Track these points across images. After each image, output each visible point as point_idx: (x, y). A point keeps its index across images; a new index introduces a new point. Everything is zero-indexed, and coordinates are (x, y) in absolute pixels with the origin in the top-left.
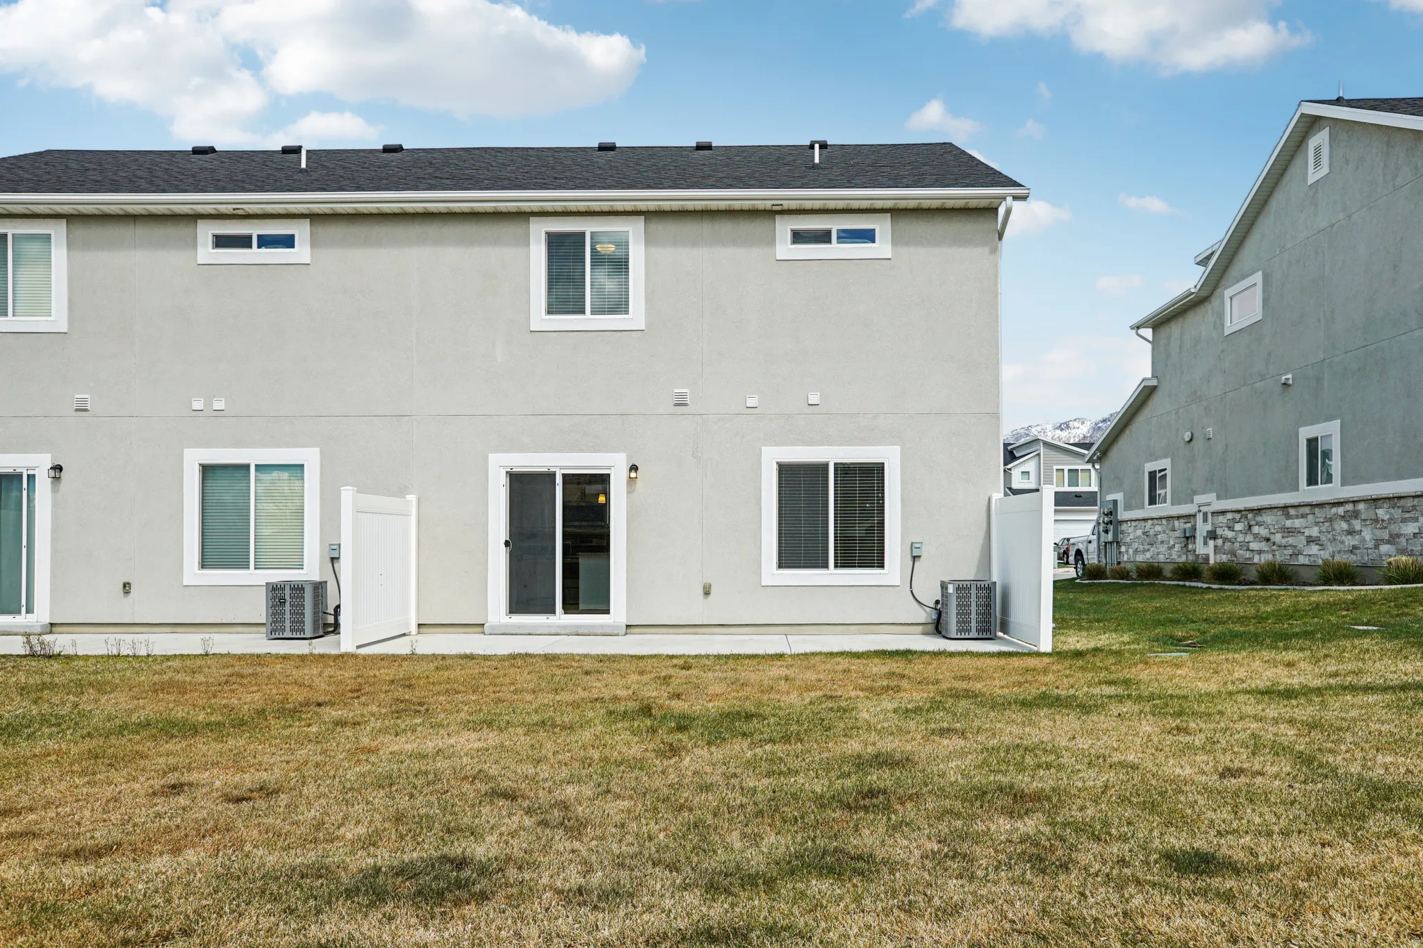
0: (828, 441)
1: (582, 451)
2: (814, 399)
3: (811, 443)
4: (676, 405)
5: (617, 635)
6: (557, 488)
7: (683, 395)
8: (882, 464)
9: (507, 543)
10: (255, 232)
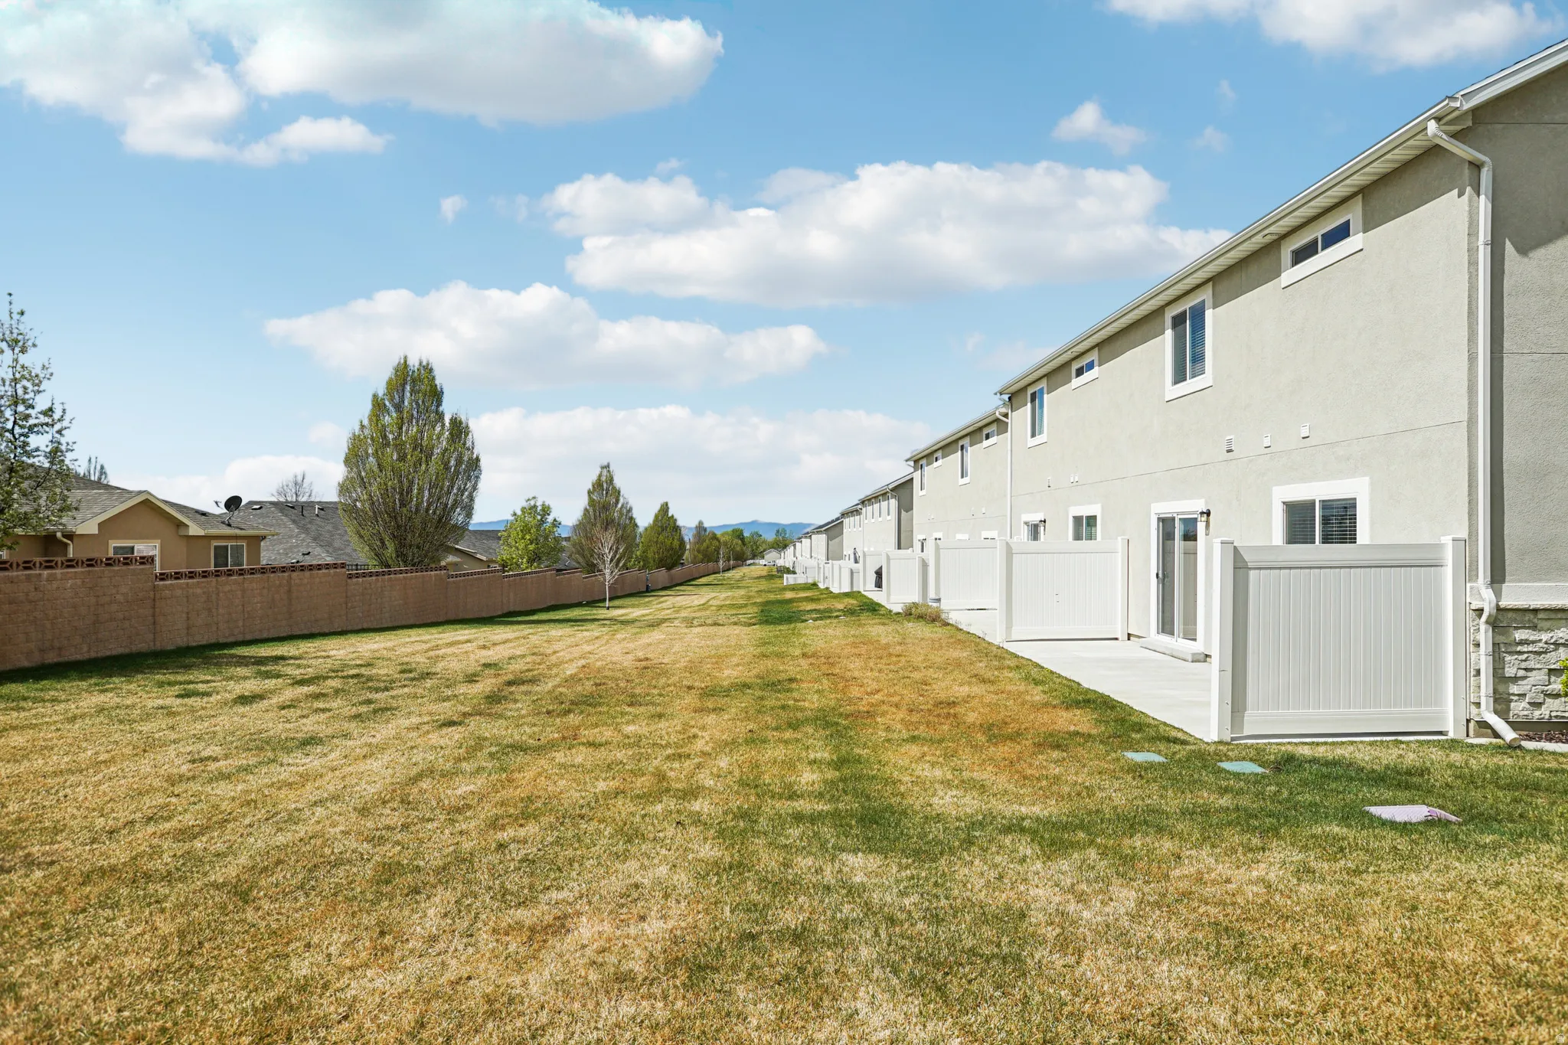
0: (1315, 477)
1: (1186, 499)
2: (1305, 432)
3: (1303, 481)
4: (1228, 451)
6: (1177, 529)
7: (1230, 441)
8: (1355, 499)
9: (1157, 575)
10: (1085, 363)
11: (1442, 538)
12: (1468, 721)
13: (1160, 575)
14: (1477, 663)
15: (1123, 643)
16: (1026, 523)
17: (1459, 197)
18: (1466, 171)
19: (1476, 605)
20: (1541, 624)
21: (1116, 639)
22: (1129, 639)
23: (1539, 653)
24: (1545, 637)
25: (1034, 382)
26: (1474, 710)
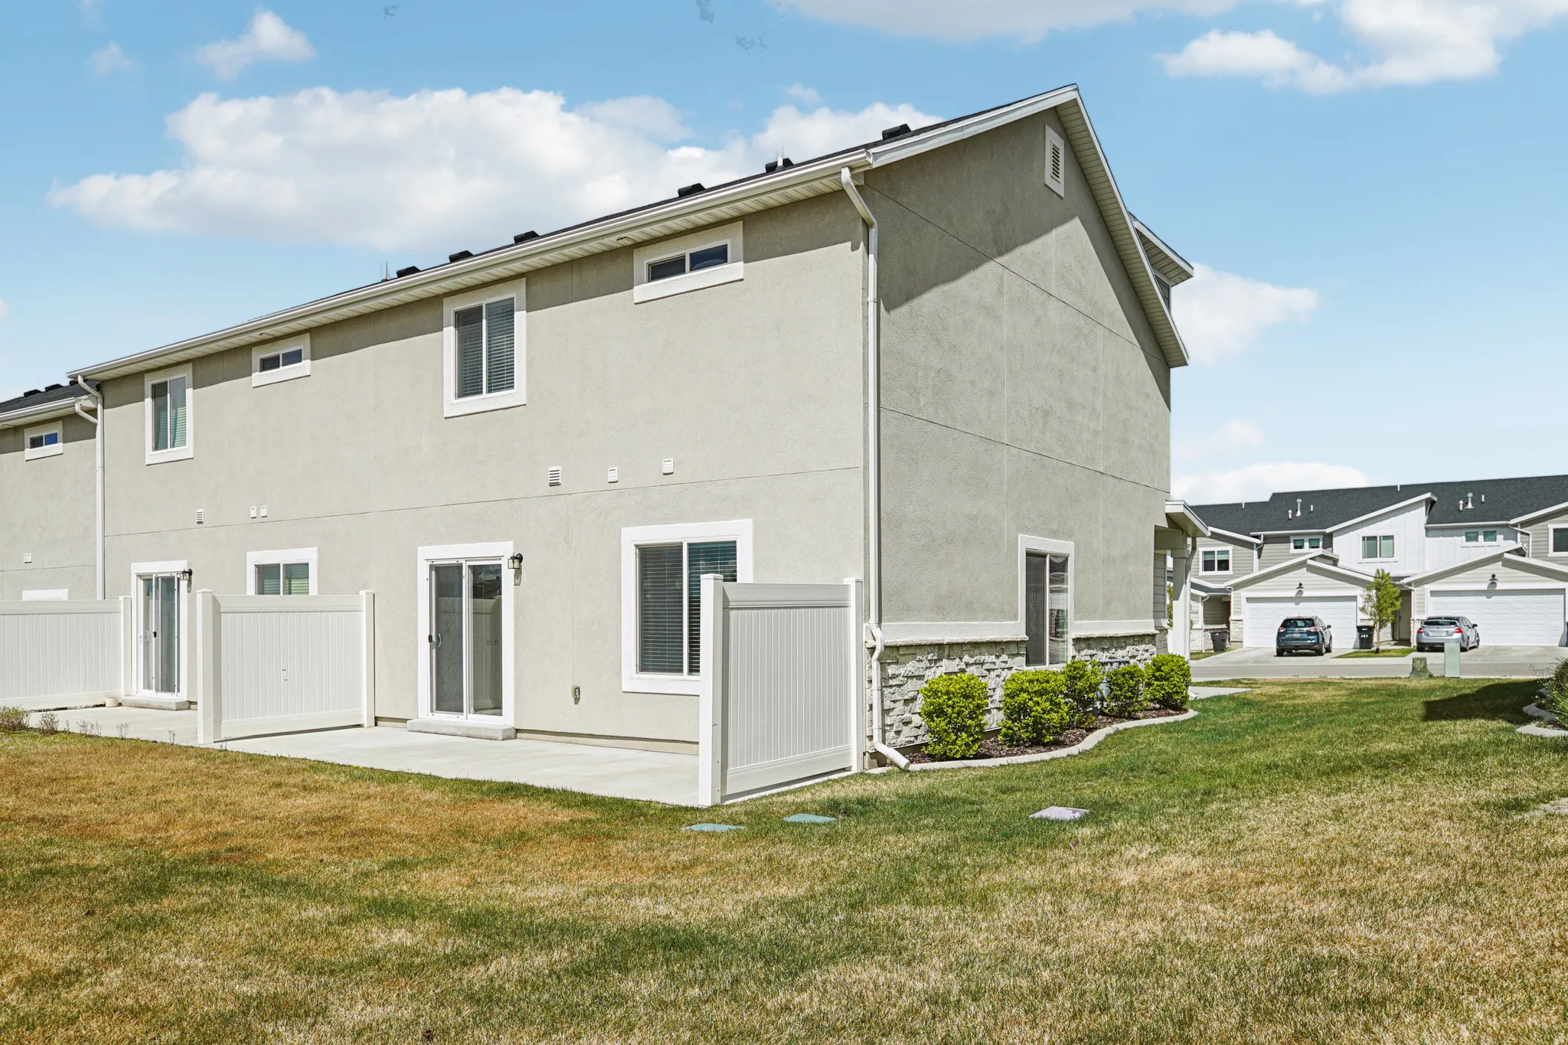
0: (682, 518)
1: (483, 541)
2: (668, 467)
3: (665, 520)
4: (551, 485)
5: (496, 739)
6: (464, 580)
7: (555, 473)
8: (735, 542)
9: (430, 638)
10: (281, 352)
11: (845, 580)
12: (864, 754)
13: (434, 639)
14: (871, 699)
15: (370, 731)
16: (140, 576)
17: (853, 250)
18: (861, 228)
19: (871, 643)
20: (902, 659)
21: (359, 726)
22: (376, 725)
23: (899, 686)
24: (902, 671)
25: (160, 368)
26: (869, 743)
